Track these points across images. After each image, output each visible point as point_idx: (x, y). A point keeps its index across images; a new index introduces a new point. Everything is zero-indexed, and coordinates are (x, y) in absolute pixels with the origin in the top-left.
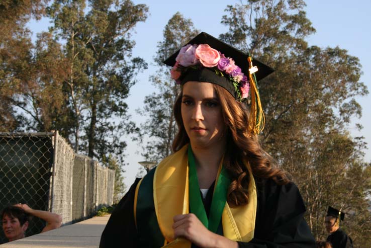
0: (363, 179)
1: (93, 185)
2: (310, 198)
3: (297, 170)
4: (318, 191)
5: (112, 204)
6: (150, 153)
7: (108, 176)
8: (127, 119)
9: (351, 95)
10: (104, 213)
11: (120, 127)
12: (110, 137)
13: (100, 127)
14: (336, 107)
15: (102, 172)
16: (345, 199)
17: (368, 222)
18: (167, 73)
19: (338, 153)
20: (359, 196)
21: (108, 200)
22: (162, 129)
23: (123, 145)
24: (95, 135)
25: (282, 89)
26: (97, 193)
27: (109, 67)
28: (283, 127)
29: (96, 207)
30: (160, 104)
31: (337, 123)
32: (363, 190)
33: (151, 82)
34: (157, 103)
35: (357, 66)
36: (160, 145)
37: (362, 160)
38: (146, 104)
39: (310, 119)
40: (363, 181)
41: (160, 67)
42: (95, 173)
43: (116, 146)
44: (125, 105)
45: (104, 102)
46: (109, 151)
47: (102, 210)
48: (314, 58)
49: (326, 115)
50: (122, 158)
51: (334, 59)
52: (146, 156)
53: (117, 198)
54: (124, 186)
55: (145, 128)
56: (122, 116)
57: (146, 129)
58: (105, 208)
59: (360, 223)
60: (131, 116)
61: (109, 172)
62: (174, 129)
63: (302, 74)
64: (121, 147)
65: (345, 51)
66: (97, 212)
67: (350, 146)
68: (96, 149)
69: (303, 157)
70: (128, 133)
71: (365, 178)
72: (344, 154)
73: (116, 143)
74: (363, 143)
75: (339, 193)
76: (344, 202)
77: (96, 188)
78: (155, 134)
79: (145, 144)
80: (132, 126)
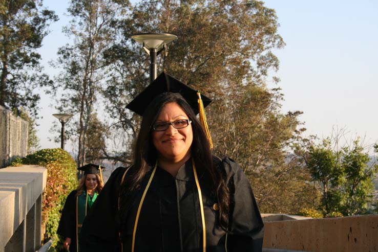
0: (280, 131)
1: (6, 135)
2: (228, 150)
3: (214, 122)
4: (235, 143)
5: (26, 155)
6: (64, 106)
7: (22, 127)
8: (40, 71)
9: (268, 48)
10: (18, 164)
11: (33, 79)
12: (22, 90)
13: (11, 80)
14: (254, 60)
15: (15, 123)
16: (261, 150)
17: (285, 173)
18: (80, 24)
19: (255, 104)
20: (276, 147)
21: (22, 152)
22: (77, 81)
23: (37, 98)
24: (6, 87)
25: (199, 40)
26: (11, 144)
27: (20, 16)
28: (201, 79)
29: (9, 157)
30: (75, 56)
31: (254, 76)
32: (280, 142)
33: (64, 33)
34: (71, 55)
35: (273, 18)
36: (74, 97)
37: (279, 111)
38: (59, 55)
39: (228, 71)
40: (280, 132)
41: (73, 17)
42: (8, 123)
43: (29, 99)
44: (38, 56)
45: (15, 53)
46: (21, 104)
47: (16, 161)
48: (231, 9)
49: (244, 67)
50: (35, 111)
51: (251, 11)
52: (60, 109)
53: (31, 152)
54: (38, 140)
55: (59, 80)
56: (34, 69)
57: (60, 82)
58: (19, 159)
59: (277, 175)
60: (43, 67)
61: (22, 122)
62: (90, 82)
63: (220, 26)
64: (33, 100)
65: (262, 3)
66: (10, 162)
67: (267, 98)
68: (8, 102)
69: (221, 109)
70: (42, 86)
71: (281, 130)
72: (261, 105)
73: (29, 95)
74: (279, 94)
75: (257, 145)
76: (261, 154)
77: (10, 139)
78: (69, 87)
79: (59, 97)
80: (45, 78)
